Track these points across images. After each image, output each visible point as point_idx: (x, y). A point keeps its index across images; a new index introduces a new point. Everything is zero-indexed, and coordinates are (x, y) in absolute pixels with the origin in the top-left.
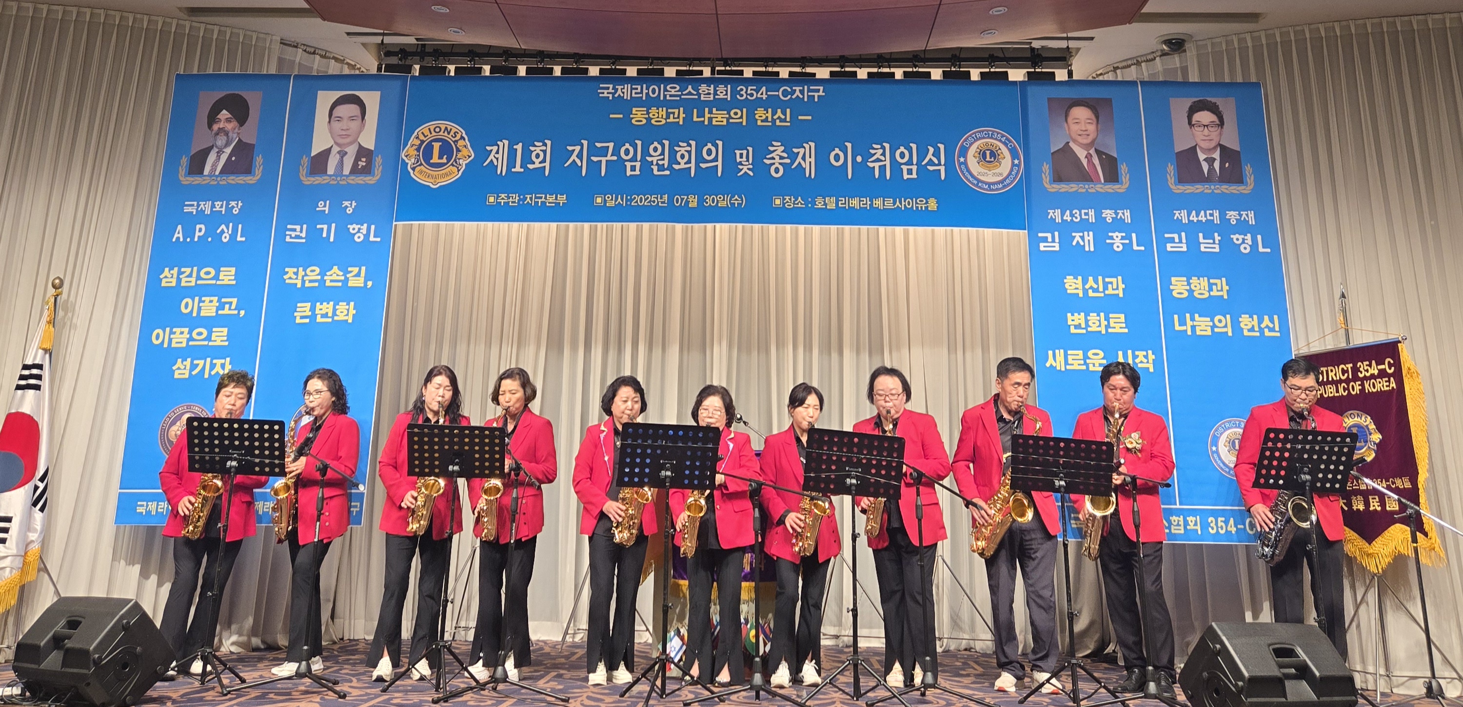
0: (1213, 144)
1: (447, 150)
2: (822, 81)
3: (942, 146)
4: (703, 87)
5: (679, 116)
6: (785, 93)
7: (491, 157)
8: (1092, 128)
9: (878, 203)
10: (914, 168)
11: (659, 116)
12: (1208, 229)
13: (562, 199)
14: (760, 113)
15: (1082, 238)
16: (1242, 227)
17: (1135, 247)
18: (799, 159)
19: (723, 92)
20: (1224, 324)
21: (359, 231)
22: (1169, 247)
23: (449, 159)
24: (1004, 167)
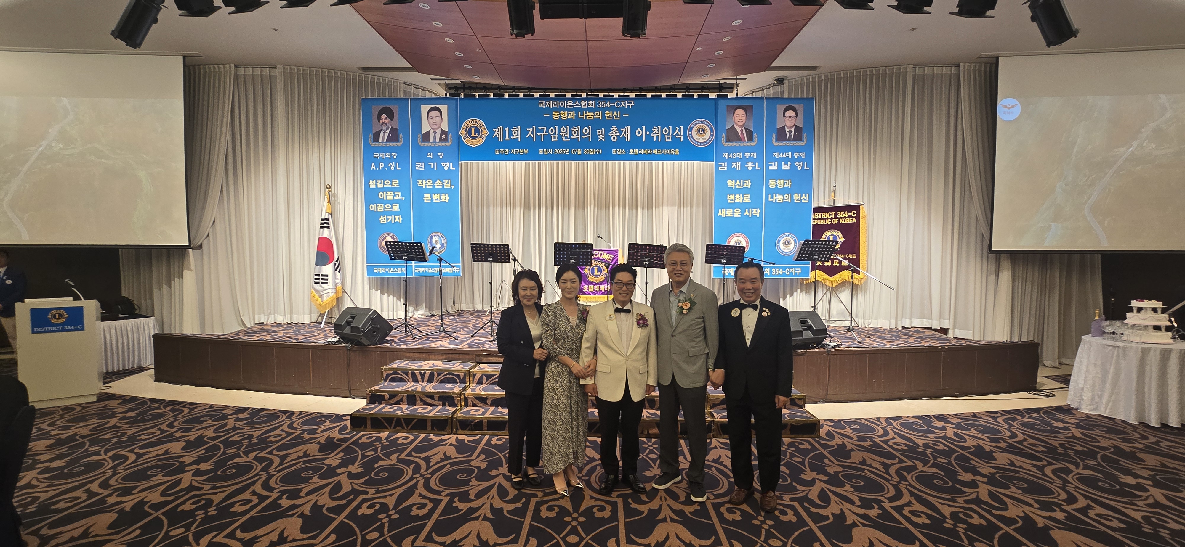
0: (793, 124)
1: (477, 130)
2: (632, 99)
3: (682, 127)
4: (583, 102)
5: (573, 115)
6: (618, 104)
7: (496, 134)
8: (744, 118)
9: (655, 152)
10: (670, 136)
11: (564, 115)
12: (786, 160)
13: (526, 151)
14: (607, 114)
15: (736, 165)
16: (799, 159)
17: (757, 168)
18: (623, 133)
19: (591, 104)
20: (787, 198)
21: (446, 166)
22: (770, 168)
23: (479, 135)
24: (707, 135)
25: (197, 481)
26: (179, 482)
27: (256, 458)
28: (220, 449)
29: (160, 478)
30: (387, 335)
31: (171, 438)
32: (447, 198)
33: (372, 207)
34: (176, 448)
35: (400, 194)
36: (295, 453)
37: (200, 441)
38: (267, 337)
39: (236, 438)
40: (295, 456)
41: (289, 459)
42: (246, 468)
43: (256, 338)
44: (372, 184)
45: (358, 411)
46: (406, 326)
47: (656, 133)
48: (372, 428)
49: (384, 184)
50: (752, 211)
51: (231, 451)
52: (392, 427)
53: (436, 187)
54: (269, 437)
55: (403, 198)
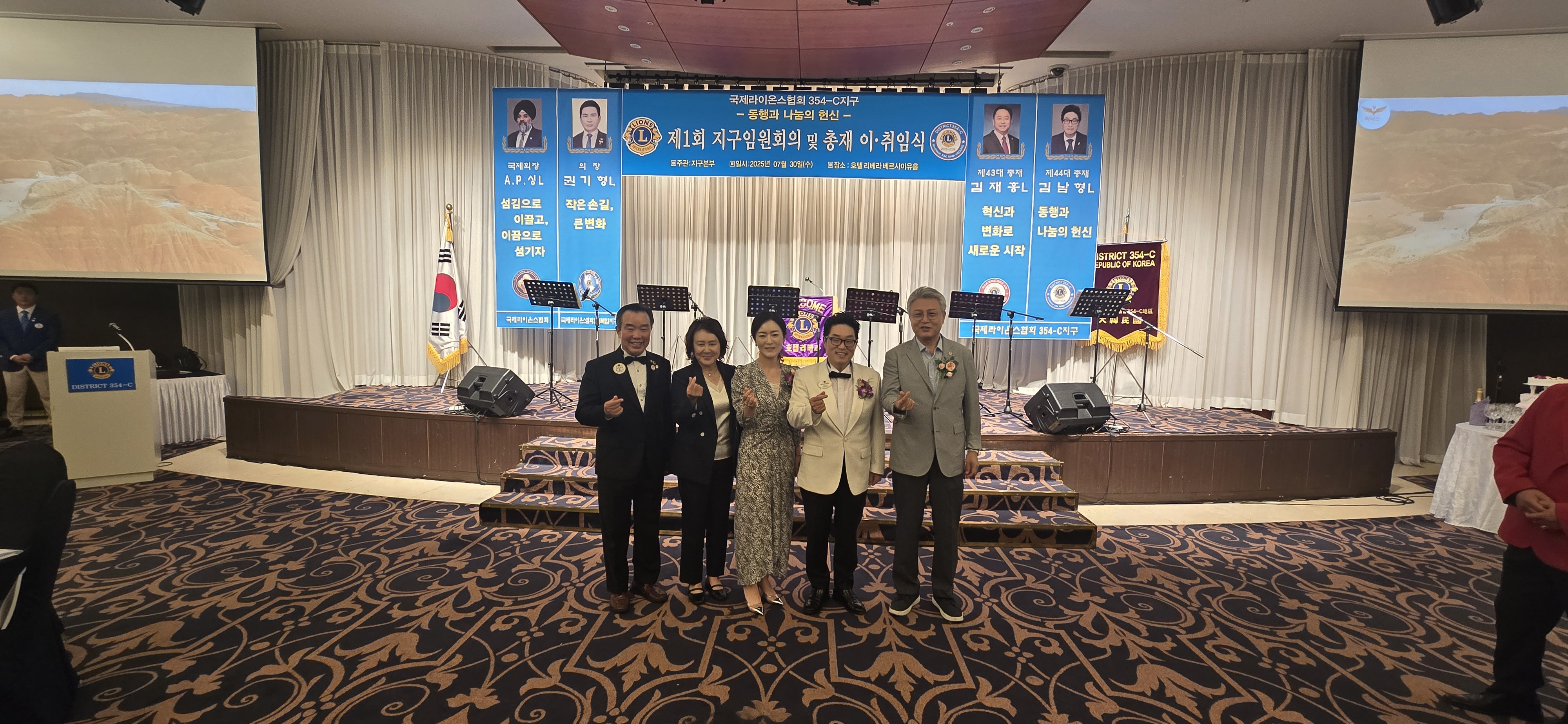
0: (1074, 131)
1: (647, 134)
2: (856, 94)
3: (923, 133)
4: (790, 98)
5: (776, 114)
6: (836, 101)
7: (672, 138)
9: (885, 166)
10: (907, 145)
11: (764, 114)
12: (1063, 180)
13: (712, 163)
14: (822, 113)
15: (995, 185)
16: (1081, 179)
17: (1023, 190)
18: (843, 140)
19: (801, 100)
20: (1063, 231)
21: (603, 180)
22: (1041, 190)
23: (649, 140)
24: (957, 145)
25: (283, 584)
26: (261, 584)
27: (359, 557)
28: (312, 545)
29: (236, 579)
30: (527, 403)
31: (249, 529)
32: (604, 224)
33: (505, 235)
34: (256, 541)
35: (542, 217)
36: (409, 552)
37: (286, 534)
38: (371, 404)
39: (332, 531)
40: (408, 556)
41: (400, 559)
42: (345, 570)
43: (356, 404)
44: (506, 204)
45: (490, 500)
46: (552, 393)
47: (887, 141)
48: (507, 522)
49: (521, 204)
50: (1015, 249)
51: (327, 547)
52: (534, 522)
53: (590, 209)
54: (374, 531)
55: (547, 223)
